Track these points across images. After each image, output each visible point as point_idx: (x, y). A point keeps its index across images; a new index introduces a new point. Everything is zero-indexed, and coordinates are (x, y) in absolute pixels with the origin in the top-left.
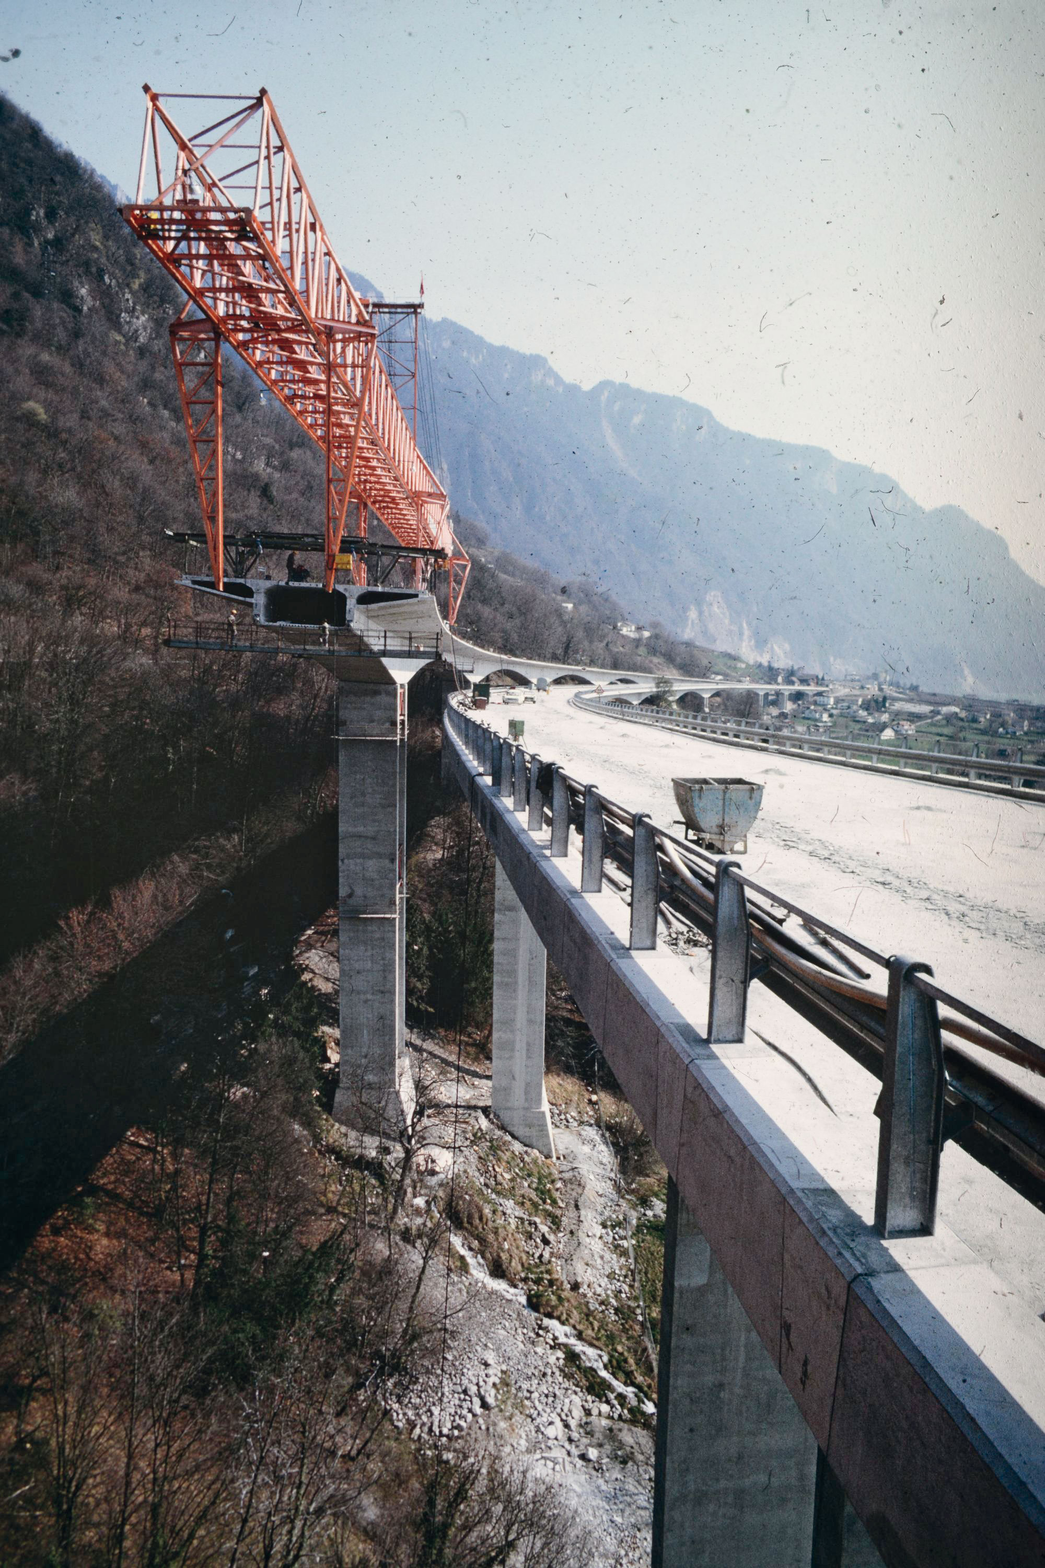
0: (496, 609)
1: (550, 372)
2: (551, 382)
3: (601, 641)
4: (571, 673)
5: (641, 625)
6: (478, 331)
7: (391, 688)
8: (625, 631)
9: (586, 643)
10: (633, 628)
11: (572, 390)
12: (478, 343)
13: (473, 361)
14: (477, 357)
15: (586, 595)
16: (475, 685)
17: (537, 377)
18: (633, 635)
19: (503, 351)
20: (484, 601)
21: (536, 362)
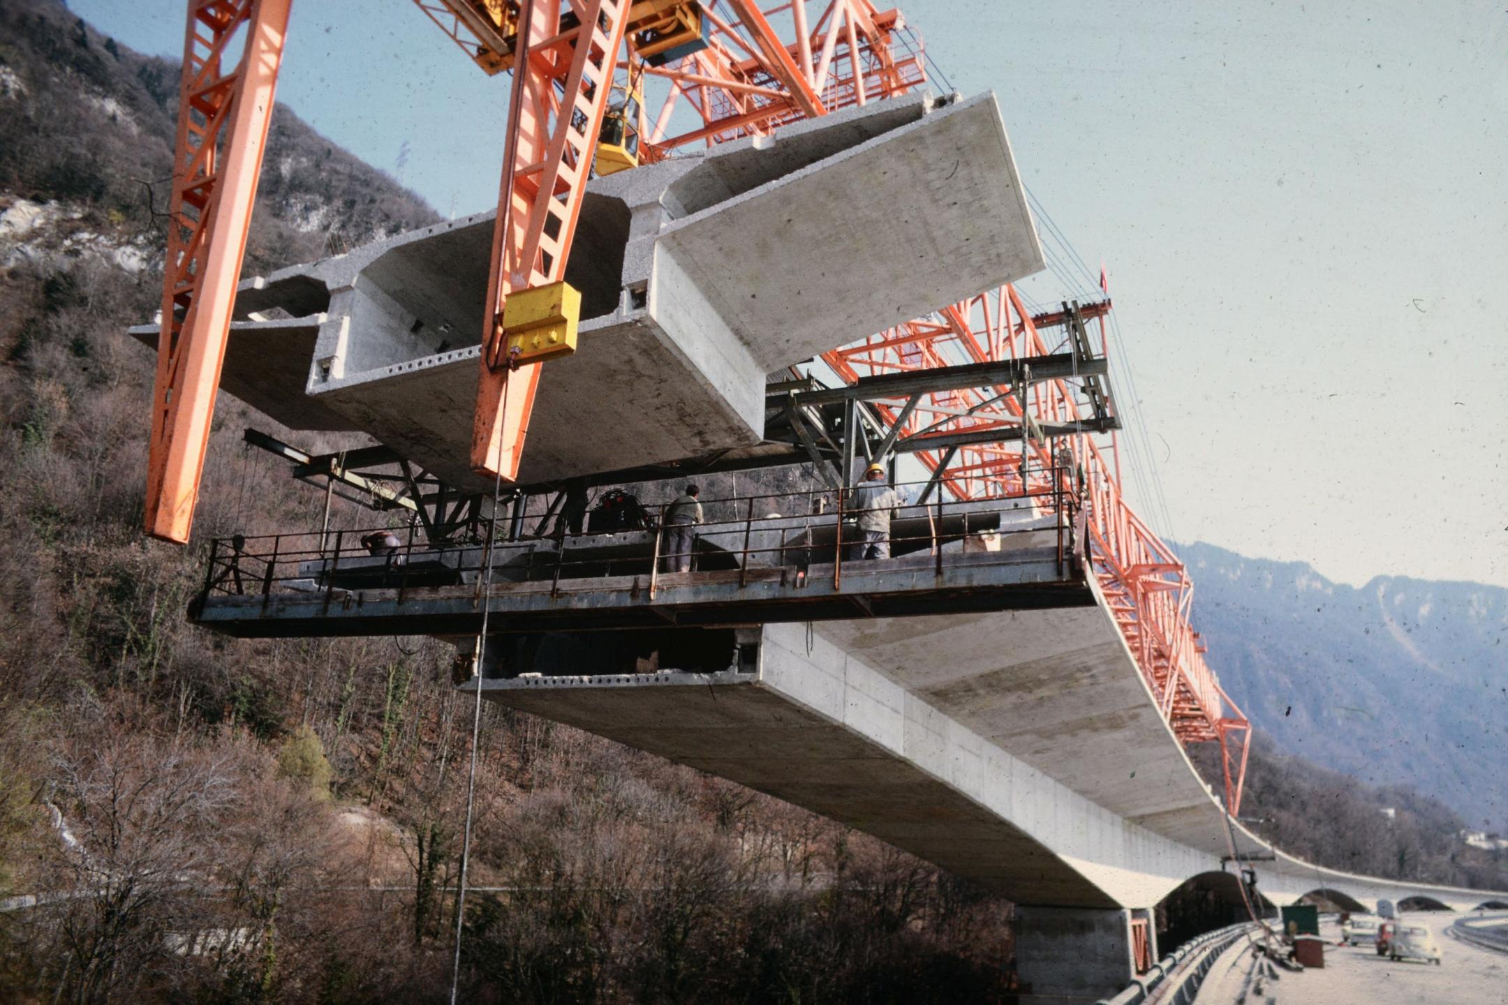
0: (1296, 815)
1: (1316, 576)
2: (1318, 585)
3: (1444, 854)
4: (1417, 894)
5: (1493, 831)
6: (1233, 549)
7: (1112, 917)
8: (1471, 840)
9: (1424, 858)
10: (1483, 836)
11: (1344, 590)
12: (1235, 559)
13: (1231, 576)
14: (1234, 573)
15: (1406, 800)
16: (1284, 909)
17: (1302, 582)
18: (1485, 845)
19: (1261, 565)
20: (1281, 806)
21: (1299, 568)
